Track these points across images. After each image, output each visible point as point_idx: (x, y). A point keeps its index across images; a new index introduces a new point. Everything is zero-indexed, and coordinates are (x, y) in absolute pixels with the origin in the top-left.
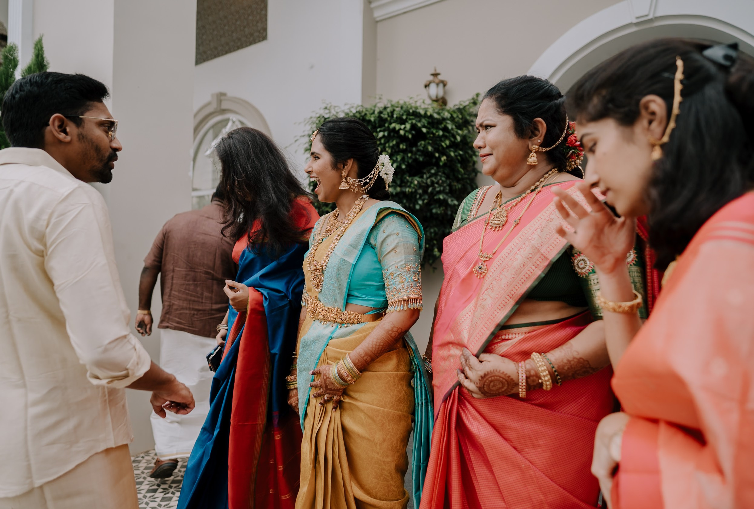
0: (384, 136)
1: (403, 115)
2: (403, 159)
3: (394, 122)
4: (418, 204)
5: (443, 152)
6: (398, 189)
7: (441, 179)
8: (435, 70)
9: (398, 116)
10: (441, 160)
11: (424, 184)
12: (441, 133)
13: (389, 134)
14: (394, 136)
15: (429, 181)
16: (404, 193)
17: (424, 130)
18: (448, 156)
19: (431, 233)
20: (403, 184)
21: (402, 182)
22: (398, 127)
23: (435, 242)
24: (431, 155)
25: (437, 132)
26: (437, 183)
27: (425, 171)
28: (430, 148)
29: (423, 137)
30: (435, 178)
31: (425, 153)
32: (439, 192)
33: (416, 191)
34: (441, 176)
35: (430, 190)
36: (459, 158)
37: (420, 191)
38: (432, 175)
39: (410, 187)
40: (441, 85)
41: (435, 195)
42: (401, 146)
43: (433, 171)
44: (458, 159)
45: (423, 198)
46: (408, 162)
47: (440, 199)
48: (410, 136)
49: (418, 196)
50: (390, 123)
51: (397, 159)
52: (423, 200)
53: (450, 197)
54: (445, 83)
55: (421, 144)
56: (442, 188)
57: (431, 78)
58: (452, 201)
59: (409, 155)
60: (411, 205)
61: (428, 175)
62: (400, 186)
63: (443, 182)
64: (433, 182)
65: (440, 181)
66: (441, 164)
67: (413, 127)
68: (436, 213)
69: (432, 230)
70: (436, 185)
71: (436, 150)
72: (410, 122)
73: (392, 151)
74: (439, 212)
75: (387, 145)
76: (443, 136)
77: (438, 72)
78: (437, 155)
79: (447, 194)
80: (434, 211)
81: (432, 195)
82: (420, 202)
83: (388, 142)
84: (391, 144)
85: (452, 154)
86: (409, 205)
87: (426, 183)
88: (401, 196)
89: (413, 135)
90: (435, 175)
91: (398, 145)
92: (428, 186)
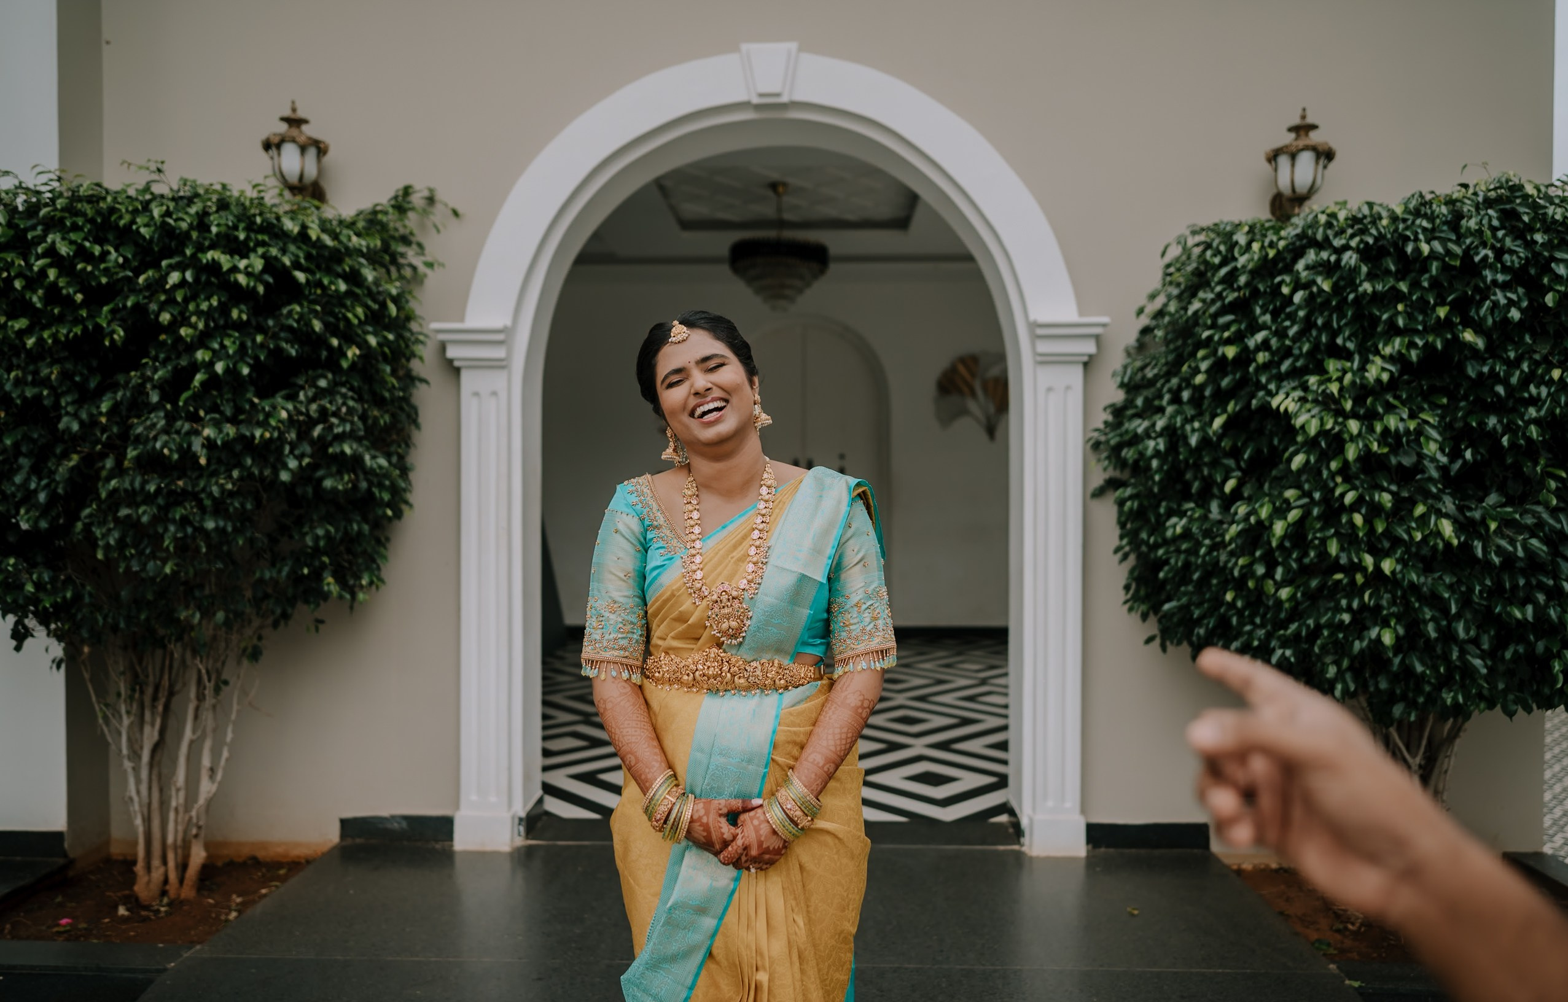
0: (183, 283)
1: (235, 228)
2: (242, 349)
3: (212, 247)
4: (285, 466)
5: (349, 337)
6: (230, 430)
7: (344, 404)
8: (294, 110)
9: (223, 229)
10: (345, 355)
11: (301, 418)
12: (343, 287)
13: (197, 279)
14: (208, 283)
15: (314, 407)
16: (247, 442)
17: (301, 276)
18: (363, 345)
19: (317, 538)
20: (242, 417)
21: (238, 410)
22: (225, 261)
23: (326, 559)
24: (320, 341)
25: (331, 283)
26: (335, 414)
27: (301, 381)
28: (317, 325)
29: (295, 292)
30: (331, 403)
31: (302, 336)
32: (341, 438)
33: (281, 434)
34: (344, 396)
35: (317, 431)
36: (386, 350)
37: (292, 436)
38: (320, 393)
39: (264, 425)
40: (312, 152)
41: (331, 444)
42: (235, 314)
43: (323, 383)
44: (384, 354)
45: (297, 452)
46: (256, 358)
47: (343, 453)
48: (261, 289)
49: (287, 449)
50: (201, 249)
51: (223, 346)
52: (300, 458)
53: (368, 449)
54: (322, 146)
55: (290, 313)
56: (348, 427)
57: (283, 127)
58: (374, 457)
59: (259, 339)
60: (267, 472)
61: (310, 394)
62: (234, 421)
63: (351, 411)
64: (323, 411)
65: (344, 409)
66: (345, 364)
67: (271, 264)
68: (334, 490)
69: (320, 532)
70: (334, 420)
71: (331, 329)
72: (260, 251)
73: (207, 325)
74: (340, 487)
75: (191, 307)
76: (348, 293)
77: (301, 114)
78: (335, 342)
79: (359, 440)
80: (328, 483)
81: (321, 445)
82: (293, 464)
83: (194, 297)
84: (204, 306)
85: (373, 341)
86: (261, 473)
87: (308, 415)
88: (238, 448)
89: (267, 285)
90: (329, 392)
91: (224, 309)
92: (312, 423)
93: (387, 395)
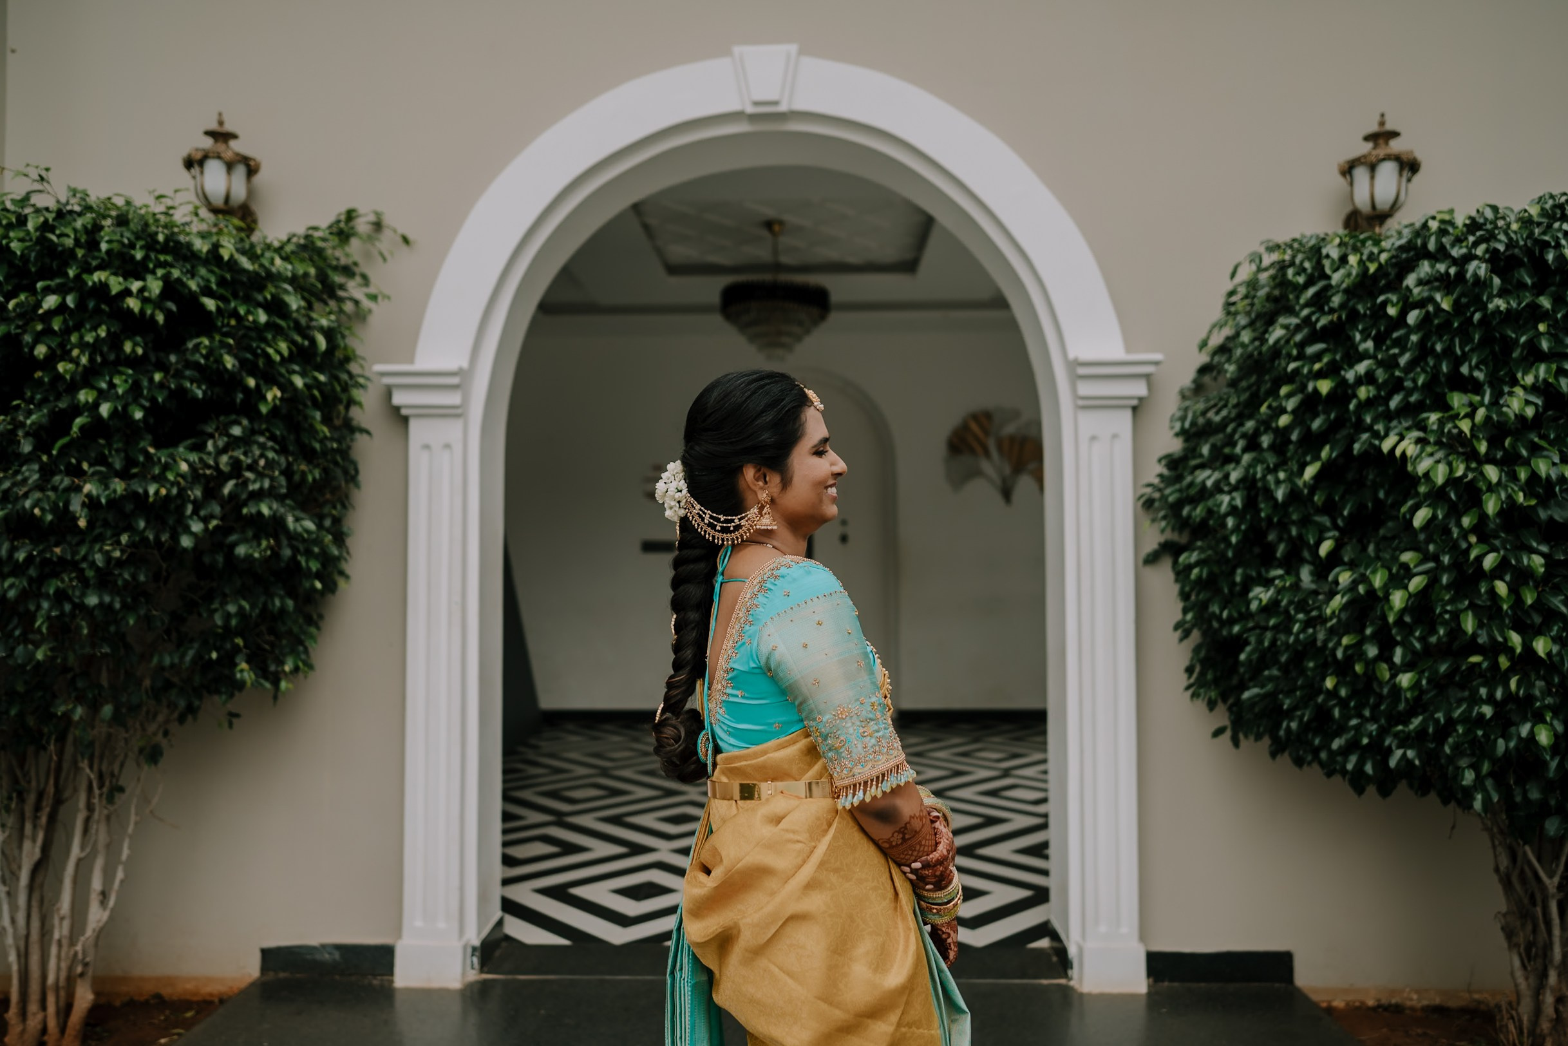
0: (62, 308)
1: (132, 246)
2: (135, 388)
3: (101, 267)
4: (187, 530)
5: (269, 376)
6: (118, 486)
7: (262, 456)
9: (116, 247)
10: (264, 398)
11: (208, 472)
12: (263, 317)
13: (81, 304)
14: (97, 310)
15: (224, 459)
16: (140, 500)
17: (210, 304)
18: (286, 386)
19: (228, 616)
20: (135, 470)
21: (130, 462)
22: (116, 284)
23: (240, 642)
24: (233, 381)
25: (248, 312)
26: (250, 468)
27: (210, 429)
28: (229, 362)
29: (205, 323)
30: (245, 454)
31: (212, 374)
32: (258, 496)
33: (182, 491)
34: (263, 447)
35: (228, 488)
36: (316, 393)
37: (197, 493)
38: (234, 443)
39: (160, 479)
40: (240, 170)
41: (245, 504)
42: (128, 347)
43: (236, 431)
44: (313, 397)
45: (202, 513)
46: (153, 400)
47: (260, 513)
48: (160, 318)
49: (189, 509)
50: (87, 269)
51: (112, 385)
52: (205, 520)
53: (292, 509)
54: (252, 163)
55: (198, 346)
56: (267, 484)
58: (297, 520)
59: (158, 377)
60: (164, 537)
61: (221, 444)
62: (124, 475)
63: (270, 464)
64: (236, 466)
65: (262, 462)
66: (264, 409)
67: (171, 289)
68: (249, 558)
69: (232, 608)
70: (249, 475)
71: (249, 367)
72: (160, 272)
73: (92, 360)
74: (256, 555)
75: (74, 338)
76: (270, 326)
77: (232, 127)
78: (251, 382)
79: (281, 499)
80: (241, 550)
81: (234, 503)
82: (197, 527)
83: (78, 327)
84: (89, 338)
85: (299, 382)
86: (157, 537)
87: (217, 468)
88: (129, 507)
89: (168, 314)
90: (244, 442)
91: (115, 341)
92: (222, 478)
93: (317, 446)
